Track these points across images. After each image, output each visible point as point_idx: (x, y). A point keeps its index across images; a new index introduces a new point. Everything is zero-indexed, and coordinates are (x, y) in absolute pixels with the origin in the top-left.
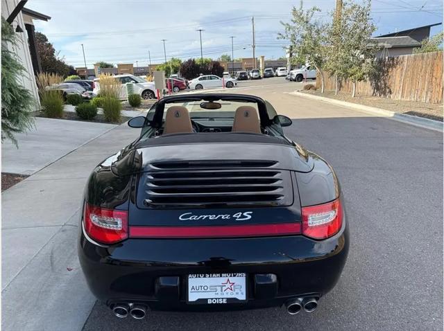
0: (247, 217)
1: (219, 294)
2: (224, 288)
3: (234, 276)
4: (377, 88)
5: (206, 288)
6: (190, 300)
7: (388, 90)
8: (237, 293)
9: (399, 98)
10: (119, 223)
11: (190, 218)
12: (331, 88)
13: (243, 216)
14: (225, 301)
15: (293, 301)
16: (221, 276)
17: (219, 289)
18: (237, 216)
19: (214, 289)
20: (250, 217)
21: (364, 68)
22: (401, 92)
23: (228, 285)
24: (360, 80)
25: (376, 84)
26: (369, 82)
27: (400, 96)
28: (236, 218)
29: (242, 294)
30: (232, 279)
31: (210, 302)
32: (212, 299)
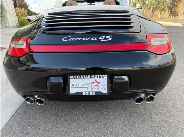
0: (109, 39)
1: (90, 89)
2: (93, 85)
3: (100, 77)
4: (171, 14)
5: (81, 85)
6: (71, 93)
7: (176, 14)
8: (102, 89)
9: (182, 18)
10: (24, 44)
11: (70, 40)
12: (149, 16)
13: (106, 39)
14: (93, 94)
15: (138, 95)
16: (91, 78)
17: (90, 86)
18: (102, 38)
19: (86, 86)
20: (110, 39)
21: (165, 4)
22: (182, 15)
23: (96, 84)
24: (163, 10)
25: (171, 12)
26: (167, 11)
27: (182, 17)
28: (101, 39)
29: (105, 89)
30: (98, 80)
31: (84, 94)
32: (85, 92)
